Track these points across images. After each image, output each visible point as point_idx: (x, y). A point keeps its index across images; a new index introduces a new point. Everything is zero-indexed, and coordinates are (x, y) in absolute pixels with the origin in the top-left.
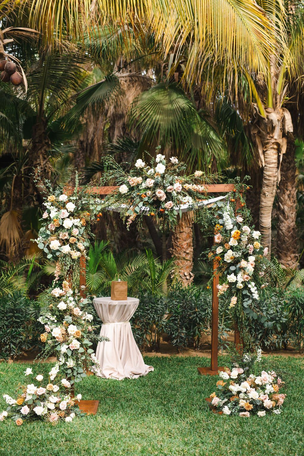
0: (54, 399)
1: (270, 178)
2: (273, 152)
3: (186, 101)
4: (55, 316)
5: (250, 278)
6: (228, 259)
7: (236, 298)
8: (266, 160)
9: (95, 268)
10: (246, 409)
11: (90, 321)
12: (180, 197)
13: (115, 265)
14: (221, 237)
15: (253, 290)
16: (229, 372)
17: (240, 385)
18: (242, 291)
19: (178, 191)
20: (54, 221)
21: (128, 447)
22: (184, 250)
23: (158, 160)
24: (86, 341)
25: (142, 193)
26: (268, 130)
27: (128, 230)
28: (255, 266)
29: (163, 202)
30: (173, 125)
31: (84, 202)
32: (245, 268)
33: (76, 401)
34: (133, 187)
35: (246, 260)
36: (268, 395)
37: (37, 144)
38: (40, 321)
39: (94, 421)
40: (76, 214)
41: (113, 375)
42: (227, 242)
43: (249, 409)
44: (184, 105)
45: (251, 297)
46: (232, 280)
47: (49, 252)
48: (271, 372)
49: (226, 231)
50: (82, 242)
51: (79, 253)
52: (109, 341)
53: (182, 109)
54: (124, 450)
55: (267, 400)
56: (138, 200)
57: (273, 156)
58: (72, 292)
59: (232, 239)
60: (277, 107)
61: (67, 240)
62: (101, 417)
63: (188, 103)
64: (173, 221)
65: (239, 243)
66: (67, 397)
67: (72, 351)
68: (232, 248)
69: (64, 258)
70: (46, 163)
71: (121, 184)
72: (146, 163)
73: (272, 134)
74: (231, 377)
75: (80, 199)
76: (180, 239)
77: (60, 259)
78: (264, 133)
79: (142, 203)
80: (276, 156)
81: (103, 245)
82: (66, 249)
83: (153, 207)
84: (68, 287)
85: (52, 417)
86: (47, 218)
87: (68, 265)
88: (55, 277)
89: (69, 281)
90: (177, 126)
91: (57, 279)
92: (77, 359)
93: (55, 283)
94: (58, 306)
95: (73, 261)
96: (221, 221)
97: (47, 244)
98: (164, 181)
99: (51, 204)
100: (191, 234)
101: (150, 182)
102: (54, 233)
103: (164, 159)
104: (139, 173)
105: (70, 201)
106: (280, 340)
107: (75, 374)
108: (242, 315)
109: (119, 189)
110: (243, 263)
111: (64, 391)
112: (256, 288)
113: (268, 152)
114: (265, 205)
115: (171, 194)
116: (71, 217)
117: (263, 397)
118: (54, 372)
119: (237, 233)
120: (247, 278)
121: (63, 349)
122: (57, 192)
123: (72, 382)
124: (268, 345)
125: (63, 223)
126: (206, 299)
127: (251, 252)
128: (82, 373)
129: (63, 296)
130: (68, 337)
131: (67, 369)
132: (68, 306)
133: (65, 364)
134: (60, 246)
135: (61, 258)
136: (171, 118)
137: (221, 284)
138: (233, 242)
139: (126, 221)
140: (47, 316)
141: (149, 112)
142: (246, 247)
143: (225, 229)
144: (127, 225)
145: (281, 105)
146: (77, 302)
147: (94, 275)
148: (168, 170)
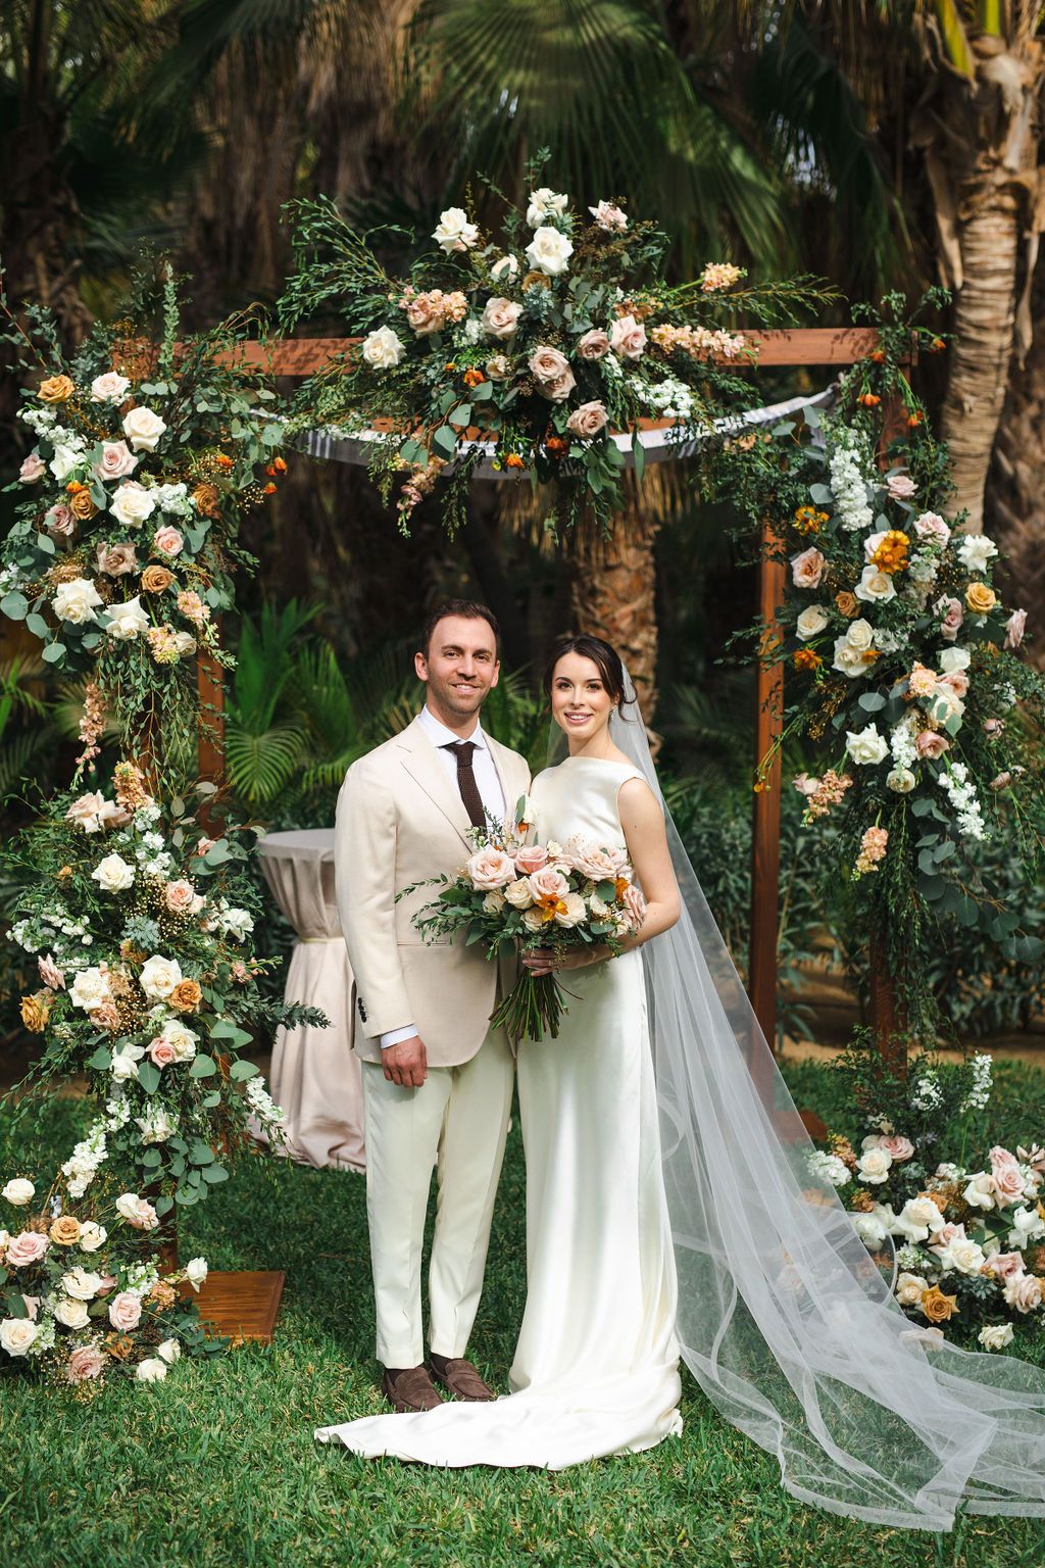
0: (83, 1284)
1: (985, 337)
2: (997, 226)
3: (634, 16)
4: (86, 920)
5: (946, 746)
6: (850, 663)
7: (884, 834)
8: (971, 259)
9: (265, 713)
10: (930, 1314)
11: (242, 939)
12: (638, 384)
13: (345, 699)
14: (821, 563)
15: (960, 796)
16: (848, 1153)
17: (897, 1211)
18: (909, 803)
19: (632, 355)
20: (71, 494)
21: (418, 1514)
22: (622, 640)
23: (535, 213)
24: (224, 1028)
25: (468, 366)
26: (982, 132)
27: (406, 532)
28: (969, 691)
29: (560, 407)
30: (580, 117)
31: (202, 407)
32: (927, 700)
33: (184, 1287)
34: (426, 338)
35: (933, 663)
36: (1023, 1253)
37: (23, 213)
38: (19, 939)
39: (264, 1377)
40: (168, 463)
41: (343, 1152)
42: (849, 585)
43: (939, 1317)
44: (629, 30)
45: (949, 827)
46: (866, 753)
47: (53, 634)
48: (1029, 1150)
49: (844, 536)
50: (201, 588)
51: (185, 636)
52: (325, 1024)
53: (616, 49)
54: (400, 1535)
55: (1018, 1275)
56: (449, 396)
57: (1000, 242)
58: (155, 812)
59: (870, 574)
60: (1022, 29)
61: (132, 581)
62: (292, 1353)
63: (642, 22)
64: (606, 491)
65: (899, 589)
66: (141, 1270)
67: (164, 1071)
68: (869, 612)
69: (117, 660)
70: (62, 289)
71: (375, 326)
72: (481, 230)
73: (997, 148)
74: (861, 1177)
75: (186, 390)
76: (604, 594)
77: (101, 662)
78: (963, 143)
79: (467, 408)
80: (1009, 244)
81: (294, 616)
82: (128, 618)
83: (517, 430)
84: (140, 790)
85: (77, 1364)
86: (40, 480)
87: (136, 691)
88: (83, 746)
89: (144, 764)
90: (598, 117)
91: (89, 752)
92: (186, 1104)
93: (81, 770)
94: (94, 876)
95: (162, 671)
96: (818, 493)
97: (42, 598)
98: (568, 307)
99: (53, 416)
100: (650, 575)
101: (504, 315)
102: (69, 546)
103: (566, 210)
104: (452, 271)
105: (140, 400)
106: (1013, 998)
107: (178, 1169)
108: (914, 909)
109: (361, 349)
110: (921, 679)
111: (127, 1244)
112: (971, 789)
113: (979, 226)
114: (960, 451)
115: (599, 371)
116: (145, 475)
117: (1000, 1262)
118: (85, 1161)
119: (895, 543)
120: (935, 746)
121: (124, 1062)
122: (84, 364)
123: (166, 1205)
124: (963, 1015)
125: (110, 503)
126: (719, 837)
127: (951, 629)
128: (208, 1165)
129: (121, 829)
130: (146, 1009)
131: (142, 1149)
132: (138, 874)
133: (131, 1128)
134: (102, 608)
135: (106, 660)
136: (576, 83)
137: (817, 774)
138: (872, 586)
139: (397, 494)
140: (52, 919)
141: (483, 57)
142: (929, 610)
143: (839, 529)
144: (399, 513)
145: (1036, 23)
146: (182, 859)
147: (263, 739)
148: (583, 261)
